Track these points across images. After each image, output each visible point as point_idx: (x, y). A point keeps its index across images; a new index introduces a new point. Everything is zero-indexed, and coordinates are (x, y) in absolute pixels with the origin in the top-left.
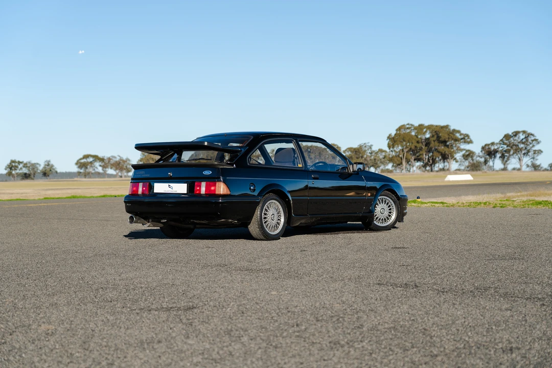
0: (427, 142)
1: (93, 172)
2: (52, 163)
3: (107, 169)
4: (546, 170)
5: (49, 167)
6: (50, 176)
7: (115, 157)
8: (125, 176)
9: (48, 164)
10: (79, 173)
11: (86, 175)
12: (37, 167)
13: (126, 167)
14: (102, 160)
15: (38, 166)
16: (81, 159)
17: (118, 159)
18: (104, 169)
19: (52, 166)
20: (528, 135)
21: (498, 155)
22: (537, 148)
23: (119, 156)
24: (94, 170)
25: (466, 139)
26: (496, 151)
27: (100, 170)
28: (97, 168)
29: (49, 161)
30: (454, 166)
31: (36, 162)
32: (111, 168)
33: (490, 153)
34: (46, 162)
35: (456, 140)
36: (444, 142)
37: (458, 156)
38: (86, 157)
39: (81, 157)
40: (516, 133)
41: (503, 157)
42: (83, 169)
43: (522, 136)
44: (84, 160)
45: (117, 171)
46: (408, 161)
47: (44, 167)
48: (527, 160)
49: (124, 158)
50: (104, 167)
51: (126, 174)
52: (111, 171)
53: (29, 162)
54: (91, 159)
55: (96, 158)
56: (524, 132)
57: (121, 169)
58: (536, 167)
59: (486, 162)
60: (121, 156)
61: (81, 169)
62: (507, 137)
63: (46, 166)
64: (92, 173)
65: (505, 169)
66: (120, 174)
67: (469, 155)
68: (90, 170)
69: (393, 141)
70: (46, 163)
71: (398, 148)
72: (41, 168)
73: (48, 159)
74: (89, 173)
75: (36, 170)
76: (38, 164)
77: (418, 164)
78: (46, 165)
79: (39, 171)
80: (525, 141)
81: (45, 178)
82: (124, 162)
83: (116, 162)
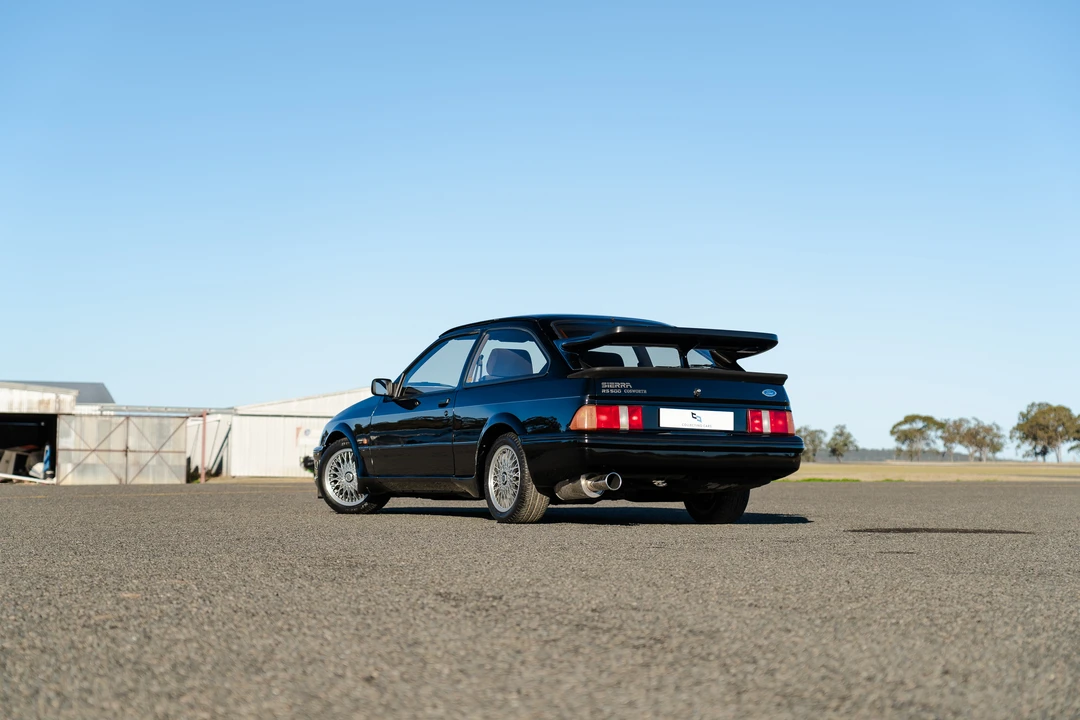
1: (927, 449)
2: (847, 430)
3: (954, 445)
5: (842, 438)
6: (845, 454)
7: (968, 422)
8: (988, 459)
9: (841, 433)
10: (899, 451)
11: (912, 455)
12: (819, 439)
13: (991, 440)
14: (941, 426)
15: (822, 435)
16: (900, 424)
17: (973, 424)
18: (948, 444)
19: (849, 436)
23: (976, 419)
24: (928, 444)
27: (940, 446)
28: (933, 442)
29: (844, 427)
31: (818, 428)
32: (960, 442)
34: (837, 427)
38: (910, 419)
39: (902, 419)
42: (907, 442)
44: (906, 427)
45: (971, 450)
47: (834, 439)
49: (987, 422)
50: (948, 440)
51: (990, 455)
52: (959, 449)
53: (806, 429)
54: (919, 425)
55: (929, 421)
57: (980, 445)
60: (980, 419)
61: (903, 443)
63: (838, 437)
64: (924, 452)
66: (977, 454)
68: (921, 445)
70: (838, 431)
72: (827, 439)
73: (842, 424)
74: (916, 453)
75: (817, 442)
76: (821, 432)
78: (837, 434)
79: (823, 446)
81: (835, 458)
82: (988, 430)
83: (969, 430)
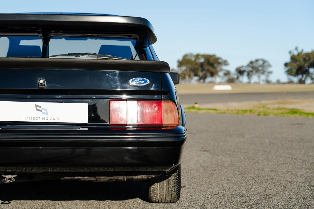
0: (202, 65)
4: (274, 84)
20: (264, 62)
21: (246, 74)
22: (270, 69)
25: (225, 63)
26: (244, 71)
30: (218, 79)
33: (240, 72)
35: (219, 63)
36: (212, 65)
37: (221, 74)
40: (257, 61)
41: (248, 75)
43: (261, 63)
46: (190, 76)
48: (263, 77)
56: (262, 60)
58: (268, 82)
59: (238, 78)
62: (251, 63)
65: (249, 83)
67: (227, 73)
69: (181, 64)
71: (184, 68)
77: (196, 78)
80: (263, 66)
